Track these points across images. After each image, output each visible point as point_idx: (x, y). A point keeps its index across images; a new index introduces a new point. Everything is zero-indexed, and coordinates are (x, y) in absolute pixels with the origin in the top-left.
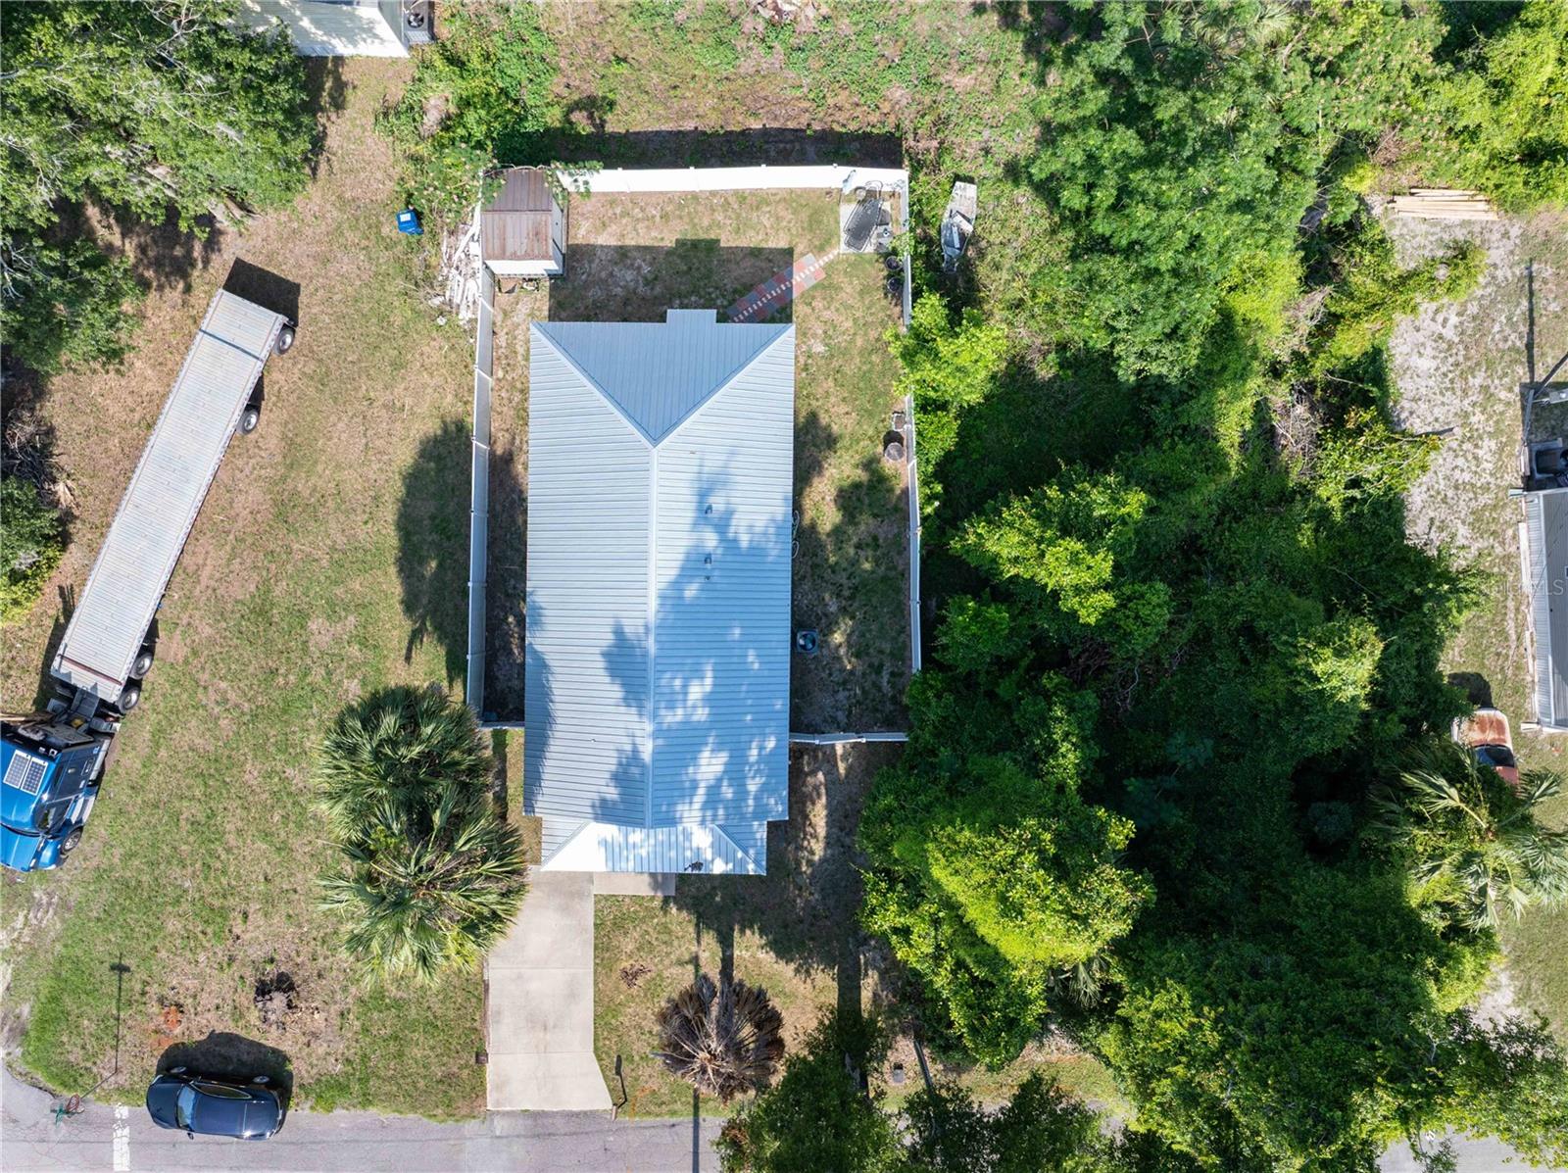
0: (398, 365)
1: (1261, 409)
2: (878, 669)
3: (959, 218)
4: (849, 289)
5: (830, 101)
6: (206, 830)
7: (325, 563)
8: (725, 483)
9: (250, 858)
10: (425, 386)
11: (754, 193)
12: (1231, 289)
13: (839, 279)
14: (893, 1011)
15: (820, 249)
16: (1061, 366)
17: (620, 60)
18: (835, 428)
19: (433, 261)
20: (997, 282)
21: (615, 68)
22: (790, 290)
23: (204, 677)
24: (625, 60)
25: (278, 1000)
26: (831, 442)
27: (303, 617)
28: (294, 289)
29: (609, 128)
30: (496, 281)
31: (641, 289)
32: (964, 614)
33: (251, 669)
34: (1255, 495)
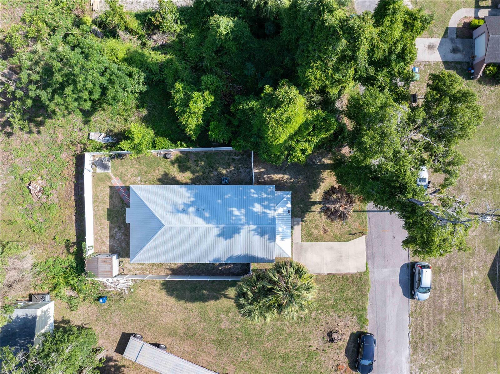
0: (146, 303)
1: (154, 49)
2: (234, 160)
3: (101, 138)
4: (121, 170)
5: (66, 176)
6: (285, 358)
7: (205, 324)
8: (175, 205)
9: (293, 345)
10: (152, 295)
11: (93, 198)
12: (117, 58)
13: (119, 173)
14: (334, 154)
15: (110, 178)
16: (143, 107)
17: (55, 238)
18: (163, 173)
19: (115, 293)
20: (119, 126)
21: (57, 239)
22: (122, 187)
23: (239, 359)
24: (55, 237)
25: (335, 336)
26: (166, 175)
27: (221, 330)
28: (123, 334)
29: (75, 241)
30: (120, 274)
31: (122, 231)
32: (212, 135)
33: (237, 345)
34: (180, 50)
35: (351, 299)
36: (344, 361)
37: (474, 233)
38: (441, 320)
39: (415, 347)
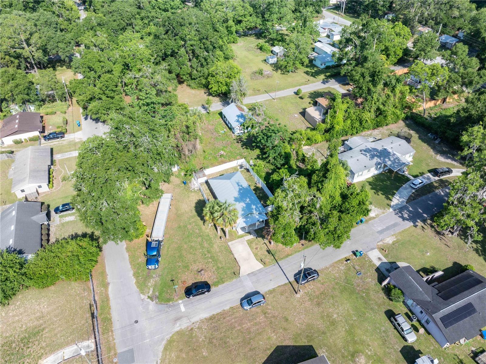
0: (188, 197)
4: (243, 173)
7: (187, 219)
8: (240, 183)
9: (189, 257)
10: (193, 198)
11: (227, 169)
19: (189, 186)
25: (203, 271)
27: (186, 226)
30: (199, 183)
33: (180, 234)
35: (226, 274)
36: (189, 283)
37: (298, 325)
38: (235, 327)
39: (212, 318)
